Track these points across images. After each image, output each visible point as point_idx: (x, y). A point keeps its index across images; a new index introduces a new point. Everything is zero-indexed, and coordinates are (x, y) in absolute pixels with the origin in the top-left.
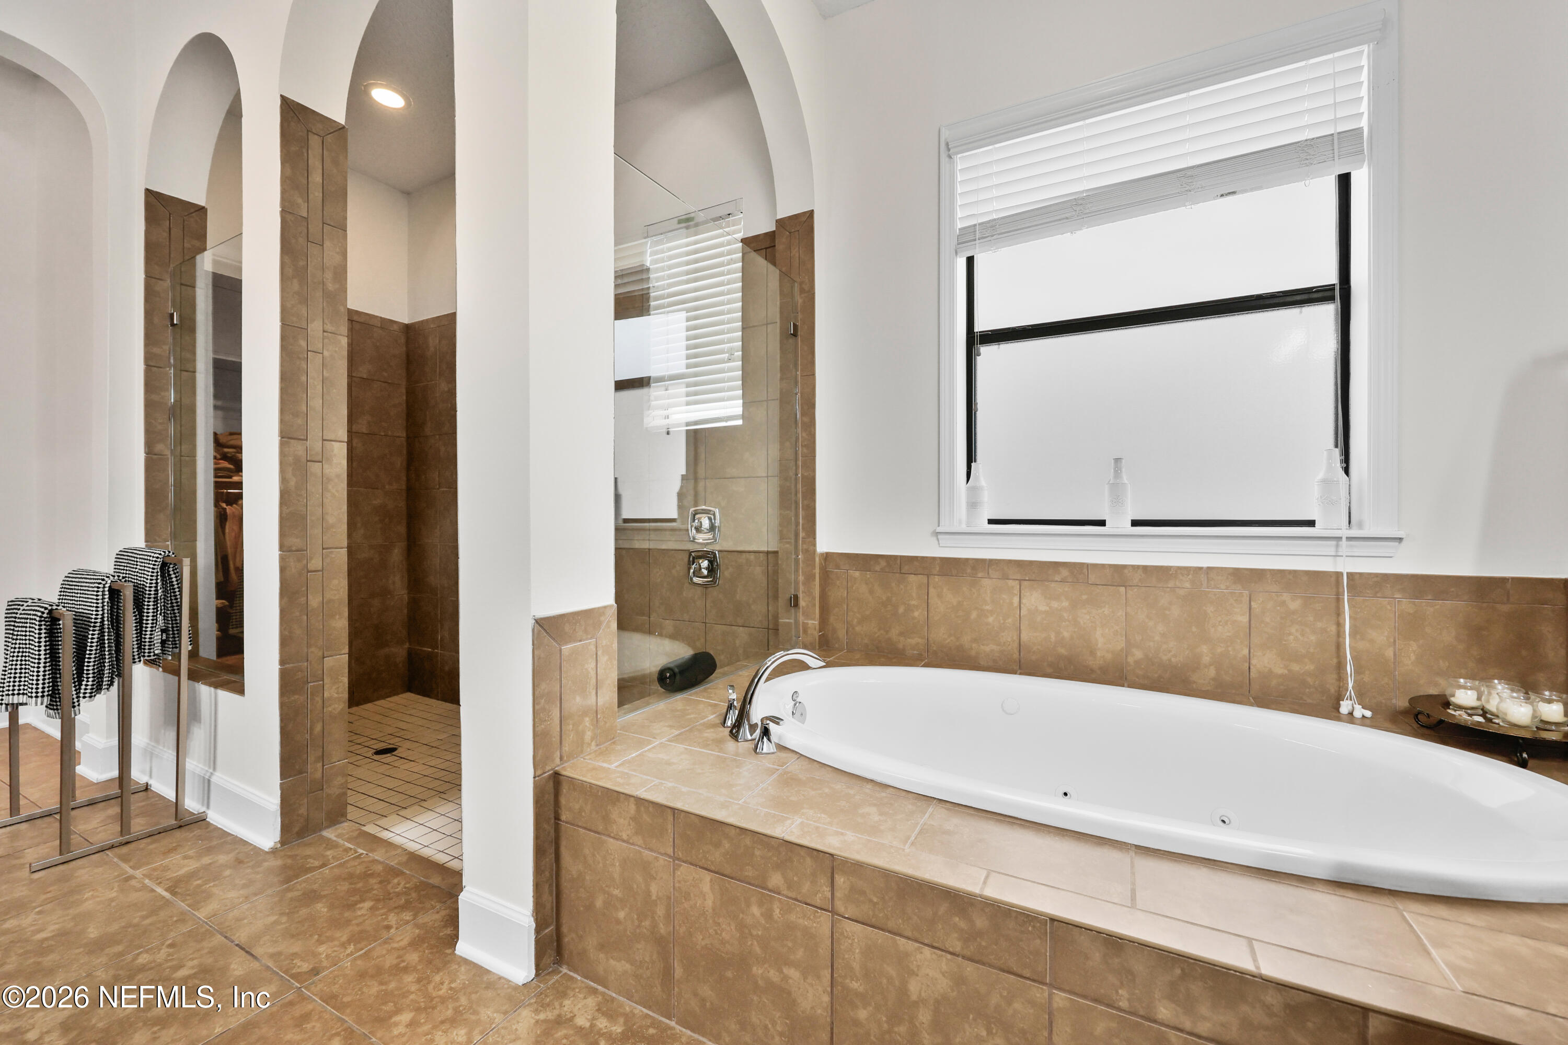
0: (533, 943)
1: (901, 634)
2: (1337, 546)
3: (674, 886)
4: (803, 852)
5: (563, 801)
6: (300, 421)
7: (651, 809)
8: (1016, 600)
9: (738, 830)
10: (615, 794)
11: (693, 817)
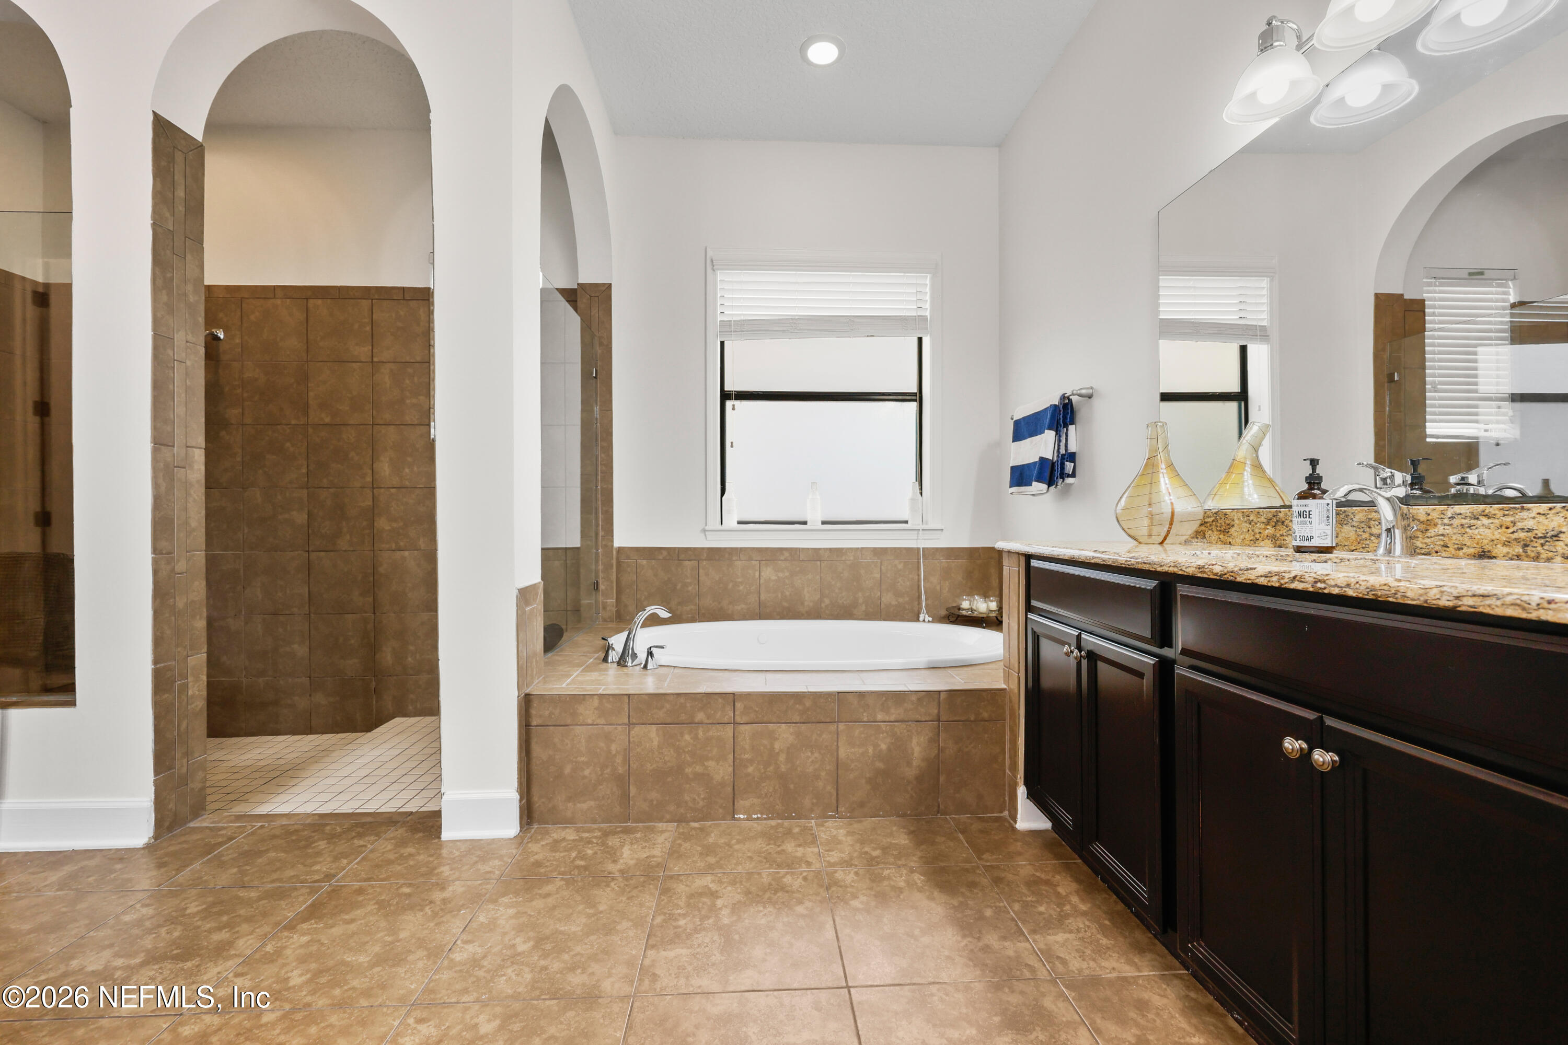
0: (518, 809)
1: (679, 604)
2: (918, 534)
3: (629, 740)
4: (716, 697)
5: (533, 712)
6: (169, 429)
7: (611, 699)
8: (757, 574)
9: (675, 696)
10: (582, 696)
11: (644, 696)
